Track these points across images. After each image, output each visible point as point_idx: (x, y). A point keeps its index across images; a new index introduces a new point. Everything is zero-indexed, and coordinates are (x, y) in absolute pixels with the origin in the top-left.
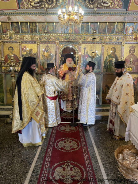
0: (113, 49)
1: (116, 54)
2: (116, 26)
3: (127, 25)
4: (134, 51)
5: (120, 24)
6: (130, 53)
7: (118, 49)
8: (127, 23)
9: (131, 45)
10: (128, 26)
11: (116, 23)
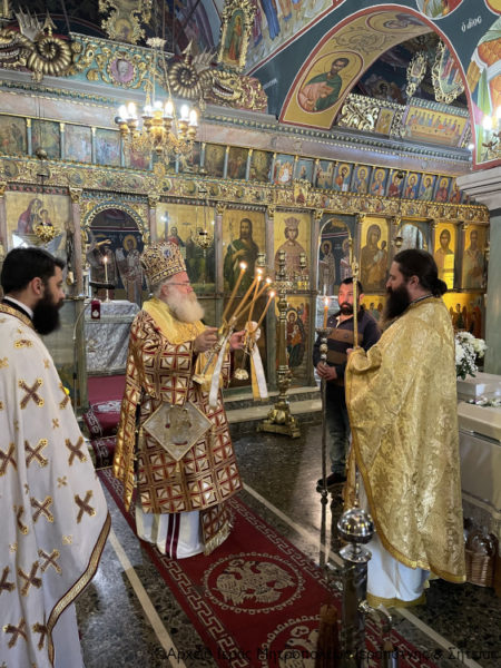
0: (244, 224)
1: (254, 238)
2: (249, 158)
3: (277, 160)
4: (297, 230)
5: (259, 153)
6: (287, 237)
7: (258, 225)
8: (278, 153)
9: (288, 216)
10: (279, 161)
11: (251, 151)
